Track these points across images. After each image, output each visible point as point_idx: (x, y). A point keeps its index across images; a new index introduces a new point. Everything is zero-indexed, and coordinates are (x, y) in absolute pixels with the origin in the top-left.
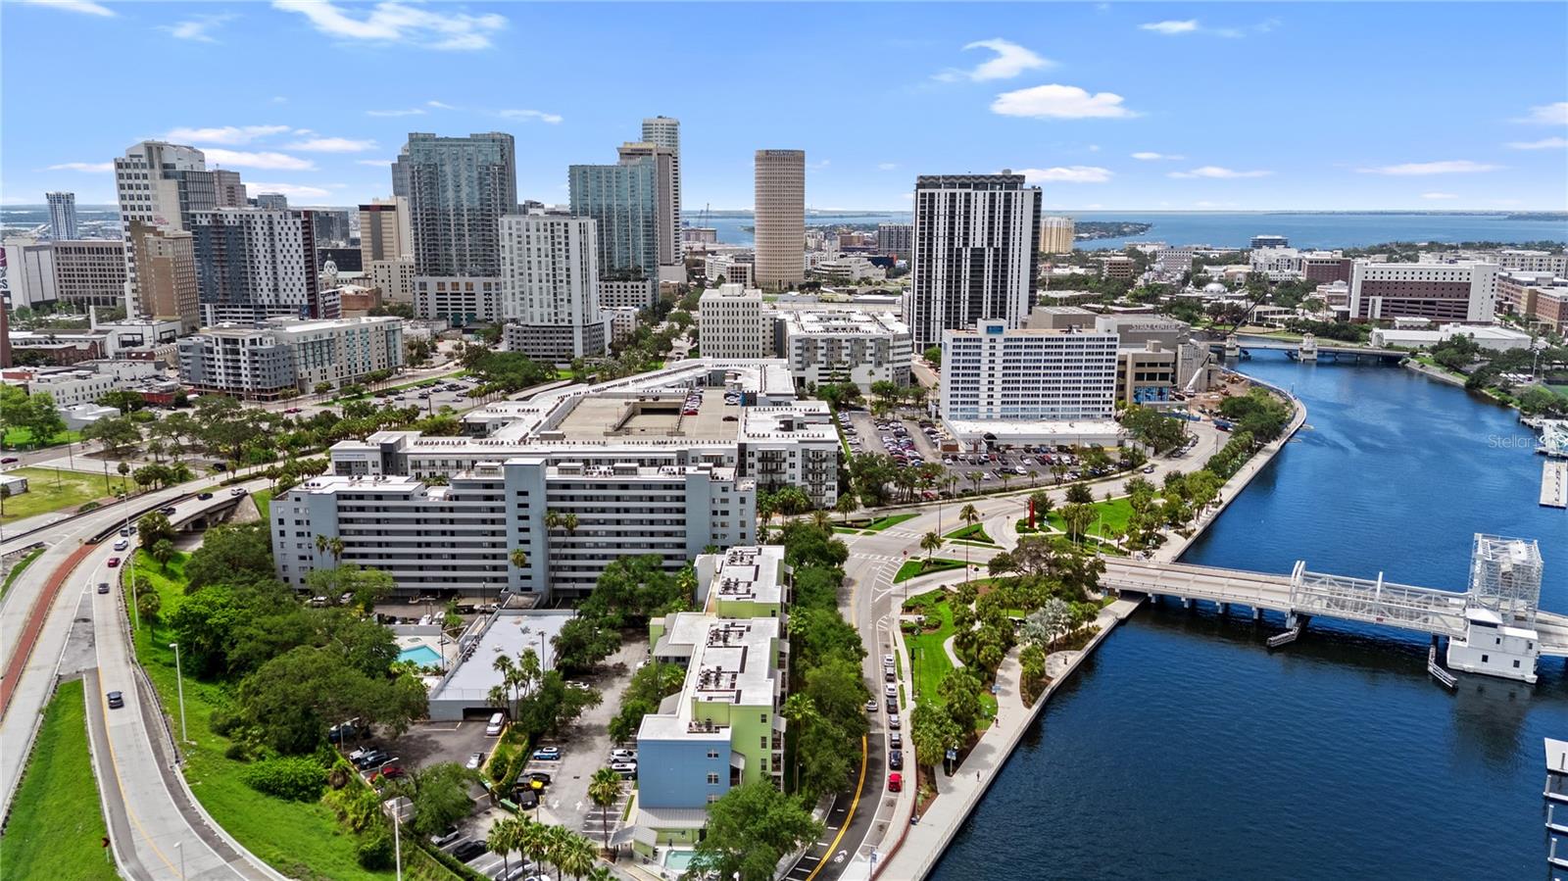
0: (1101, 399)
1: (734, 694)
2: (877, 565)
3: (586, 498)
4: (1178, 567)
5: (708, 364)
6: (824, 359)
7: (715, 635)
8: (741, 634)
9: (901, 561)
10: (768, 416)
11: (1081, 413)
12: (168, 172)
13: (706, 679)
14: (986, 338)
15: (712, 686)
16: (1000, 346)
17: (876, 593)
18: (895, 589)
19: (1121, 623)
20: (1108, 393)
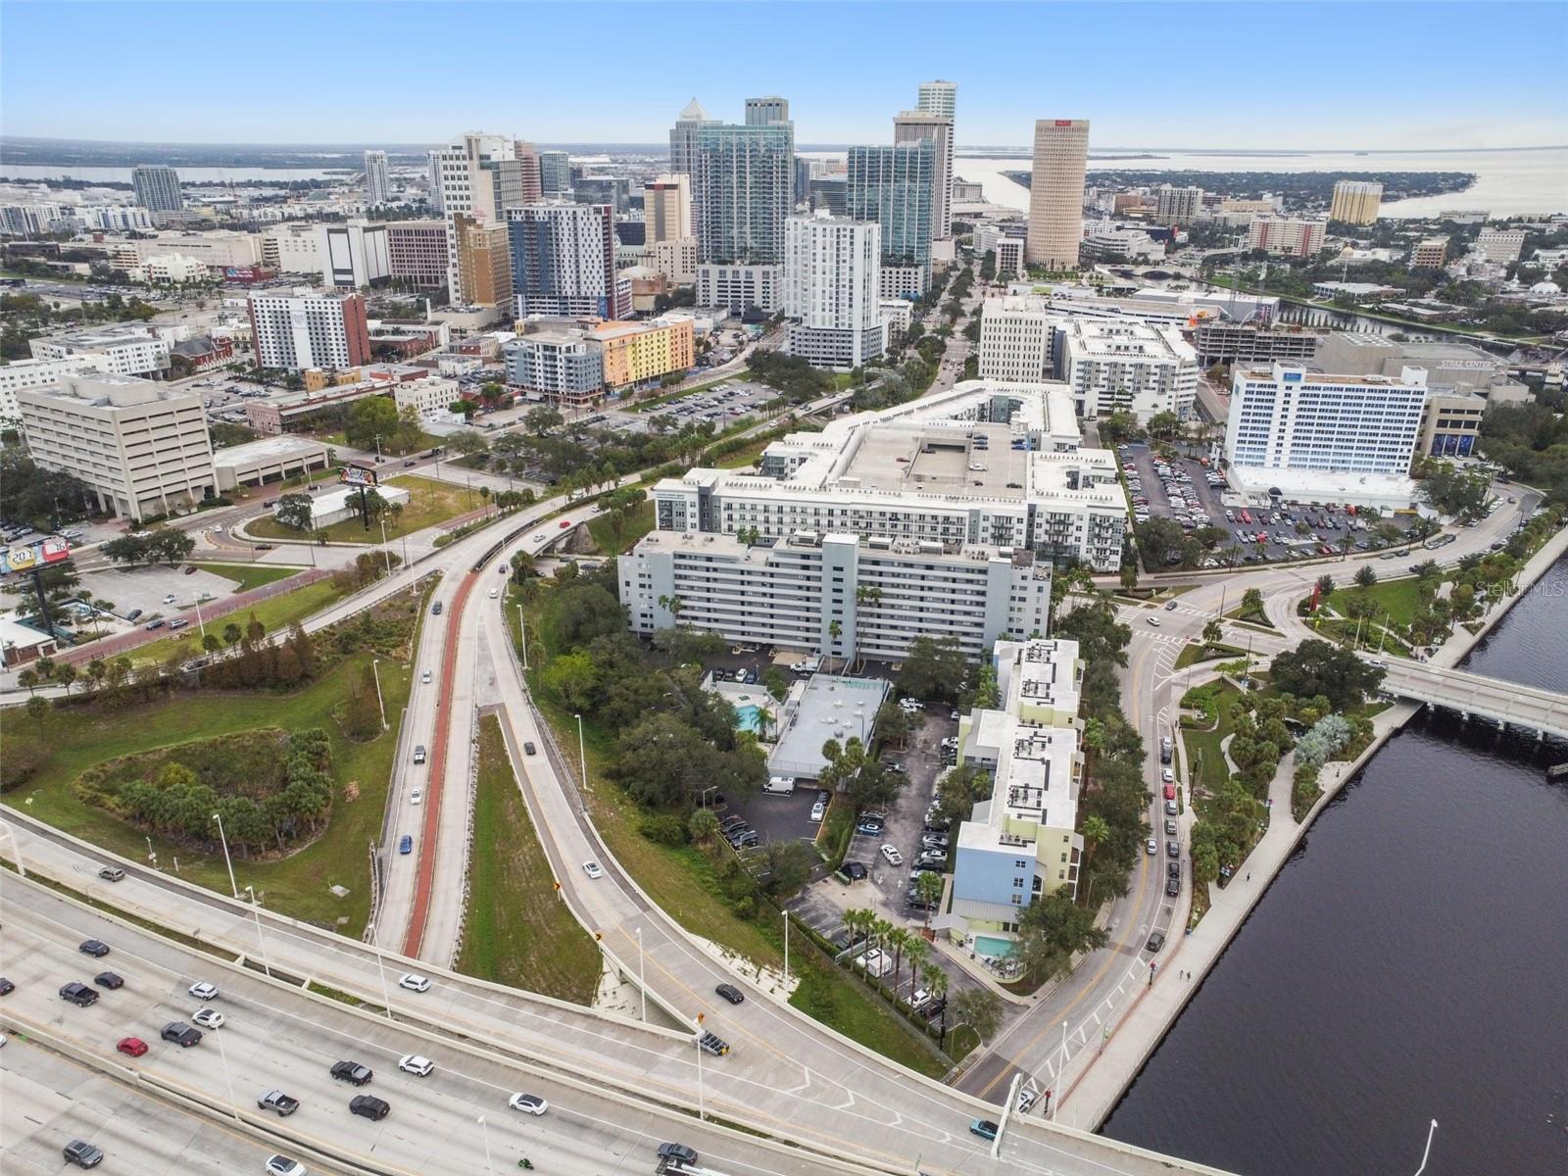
0: (1398, 454)
1: (1040, 813)
2: (1158, 646)
3: (893, 575)
4: (1459, 673)
5: (990, 387)
6: (1105, 383)
7: (1020, 745)
8: (1043, 746)
9: (1182, 643)
10: (1054, 466)
11: (1373, 467)
12: (485, 163)
13: (1014, 796)
14: (1282, 385)
15: (1020, 803)
16: (1296, 393)
17: (1157, 681)
18: (1175, 676)
19: (1397, 733)
20: (1406, 448)
